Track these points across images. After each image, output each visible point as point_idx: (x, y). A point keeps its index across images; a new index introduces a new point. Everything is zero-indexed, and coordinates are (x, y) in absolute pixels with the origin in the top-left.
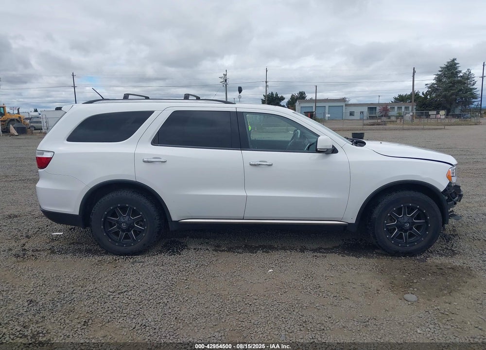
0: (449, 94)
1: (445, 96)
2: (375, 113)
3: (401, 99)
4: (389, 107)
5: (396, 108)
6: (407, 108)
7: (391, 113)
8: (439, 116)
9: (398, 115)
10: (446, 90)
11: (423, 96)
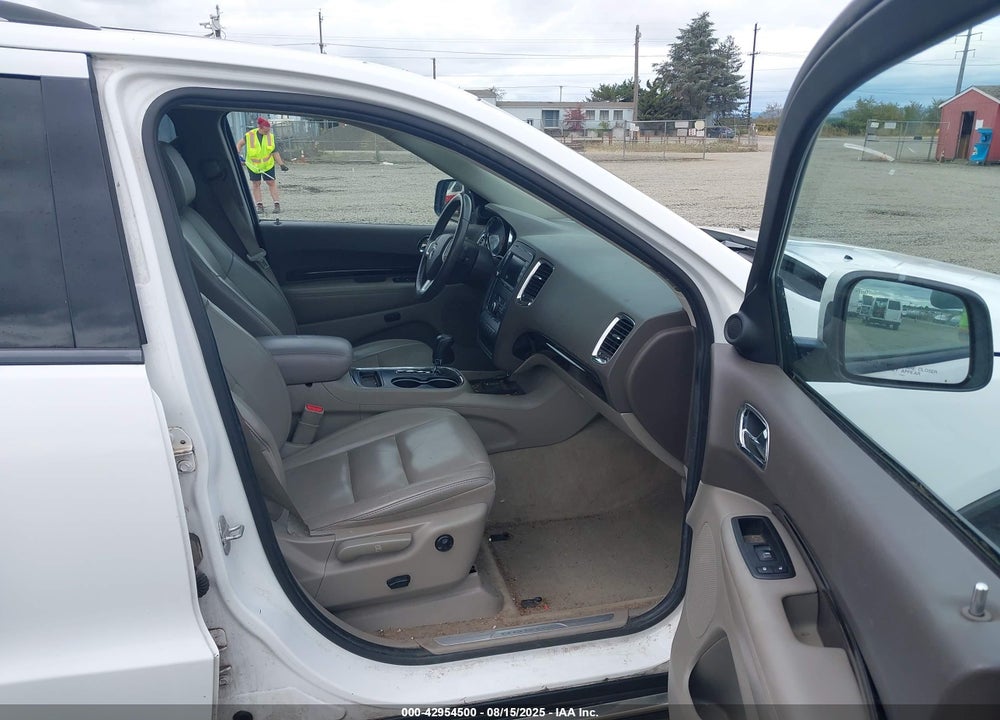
0: (696, 87)
1: (688, 91)
2: (557, 122)
3: (605, 94)
4: (583, 111)
5: (597, 112)
6: (618, 114)
7: (588, 124)
8: (693, 132)
9: (601, 128)
10: (690, 78)
11: (648, 90)
